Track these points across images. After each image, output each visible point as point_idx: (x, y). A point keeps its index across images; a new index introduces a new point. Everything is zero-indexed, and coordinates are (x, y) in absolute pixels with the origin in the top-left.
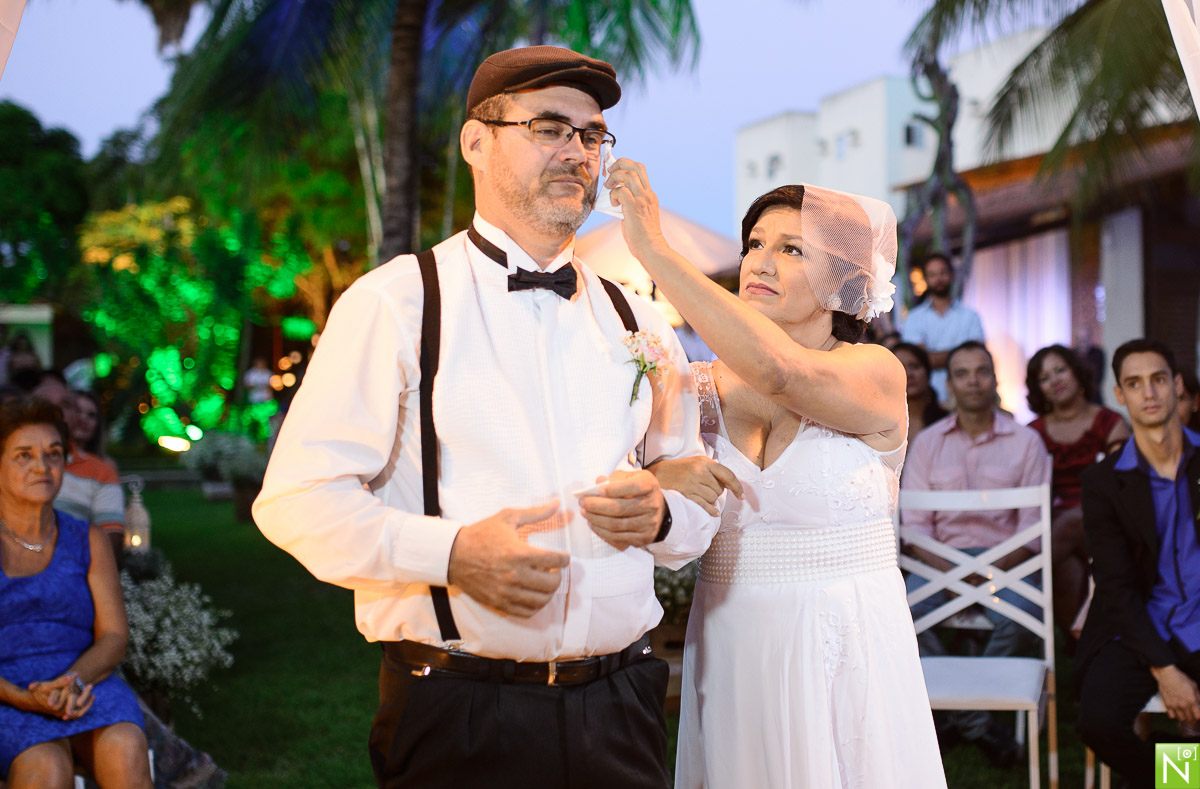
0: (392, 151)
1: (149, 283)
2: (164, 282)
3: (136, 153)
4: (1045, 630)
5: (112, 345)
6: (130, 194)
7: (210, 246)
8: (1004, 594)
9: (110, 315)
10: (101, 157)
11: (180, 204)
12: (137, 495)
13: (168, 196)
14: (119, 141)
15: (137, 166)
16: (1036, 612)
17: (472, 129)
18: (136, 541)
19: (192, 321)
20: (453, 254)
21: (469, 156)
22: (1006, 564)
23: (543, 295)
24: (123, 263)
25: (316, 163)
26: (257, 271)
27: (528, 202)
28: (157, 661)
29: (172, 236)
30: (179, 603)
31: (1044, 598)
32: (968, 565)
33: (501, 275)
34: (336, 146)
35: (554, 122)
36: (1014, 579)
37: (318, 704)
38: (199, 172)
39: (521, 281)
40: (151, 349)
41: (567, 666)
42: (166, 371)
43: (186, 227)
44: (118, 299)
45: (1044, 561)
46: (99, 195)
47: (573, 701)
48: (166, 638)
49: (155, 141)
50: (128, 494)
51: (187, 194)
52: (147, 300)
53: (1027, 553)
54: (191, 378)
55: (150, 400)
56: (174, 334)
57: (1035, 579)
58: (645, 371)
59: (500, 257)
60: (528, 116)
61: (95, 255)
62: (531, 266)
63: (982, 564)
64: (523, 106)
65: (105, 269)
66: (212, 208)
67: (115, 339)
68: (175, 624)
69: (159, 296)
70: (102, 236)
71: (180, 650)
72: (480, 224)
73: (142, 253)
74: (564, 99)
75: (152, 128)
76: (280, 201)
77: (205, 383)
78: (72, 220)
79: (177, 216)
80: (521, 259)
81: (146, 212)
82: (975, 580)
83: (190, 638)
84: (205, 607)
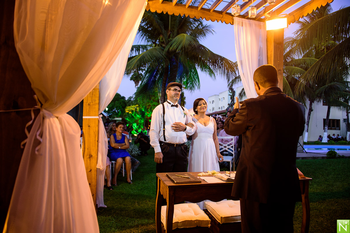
0: (162, 98)
1: (133, 115)
2: (135, 115)
3: (132, 99)
4: (233, 153)
5: (129, 123)
6: (131, 104)
7: (141, 111)
8: (228, 149)
9: (128, 119)
10: (128, 100)
11: (137, 105)
12: (131, 136)
13: (136, 105)
14: (130, 98)
15: (132, 101)
16: (232, 151)
17: (167, 90)
18: (130, 141)
19: (138, 120)
20: (166, 104)
21: (167, 93)
22: (229, 145)
23: (175, 107)
24: (130, 112)
25: (154, 101)
26: (146, 114)
27: (173, 98)
28: (132, 153)
29: (136, 109)
30: (135, 147)
31: (233, 149)
32: (224, 145)
33: (170, 105)
34: (156, 99)
35: (175, 90)
36: (230, 147)
37: (150, 161)
38: (140, 102)
39: (172, 106)
40: (133, 123)
41: (177, 145)
42: (135, 126)
43: (138, 108)
44: (129, 117)
45: (233, 145)
46: (128, 104)
47: (177, 148)
48: (133, 151)
49: (135, 97)
50: (130, 136)
51: (138, 104)
52: (133, 117)
53: (231, 144)
54: (138, 127)
55: (133, 129)
56: (136, 121)
57: (232, 147)
58: (185, 114)
59: (170, 103)
60: (173, 89)
61: (127, 112)
62: (173, 104)
63: (226, 145)
64: (172, 88)
65: (128, 113)
66: (141, 106)
67: (129, 122)
68: (134, 149)
69: (134, 116)
70: (128, 109)
71: (135, 152)
72: (168, 100)
73: (132, 111)
74: (177, 87)
75: (134, 96)
76: (149, 105)
77: (139, 127)
78: (124, 108)
79: (137, 107)
80: (172, 103)
81: (133, 106)
82: (225, 147)
83: (136, 151)
84: (138, 148)
